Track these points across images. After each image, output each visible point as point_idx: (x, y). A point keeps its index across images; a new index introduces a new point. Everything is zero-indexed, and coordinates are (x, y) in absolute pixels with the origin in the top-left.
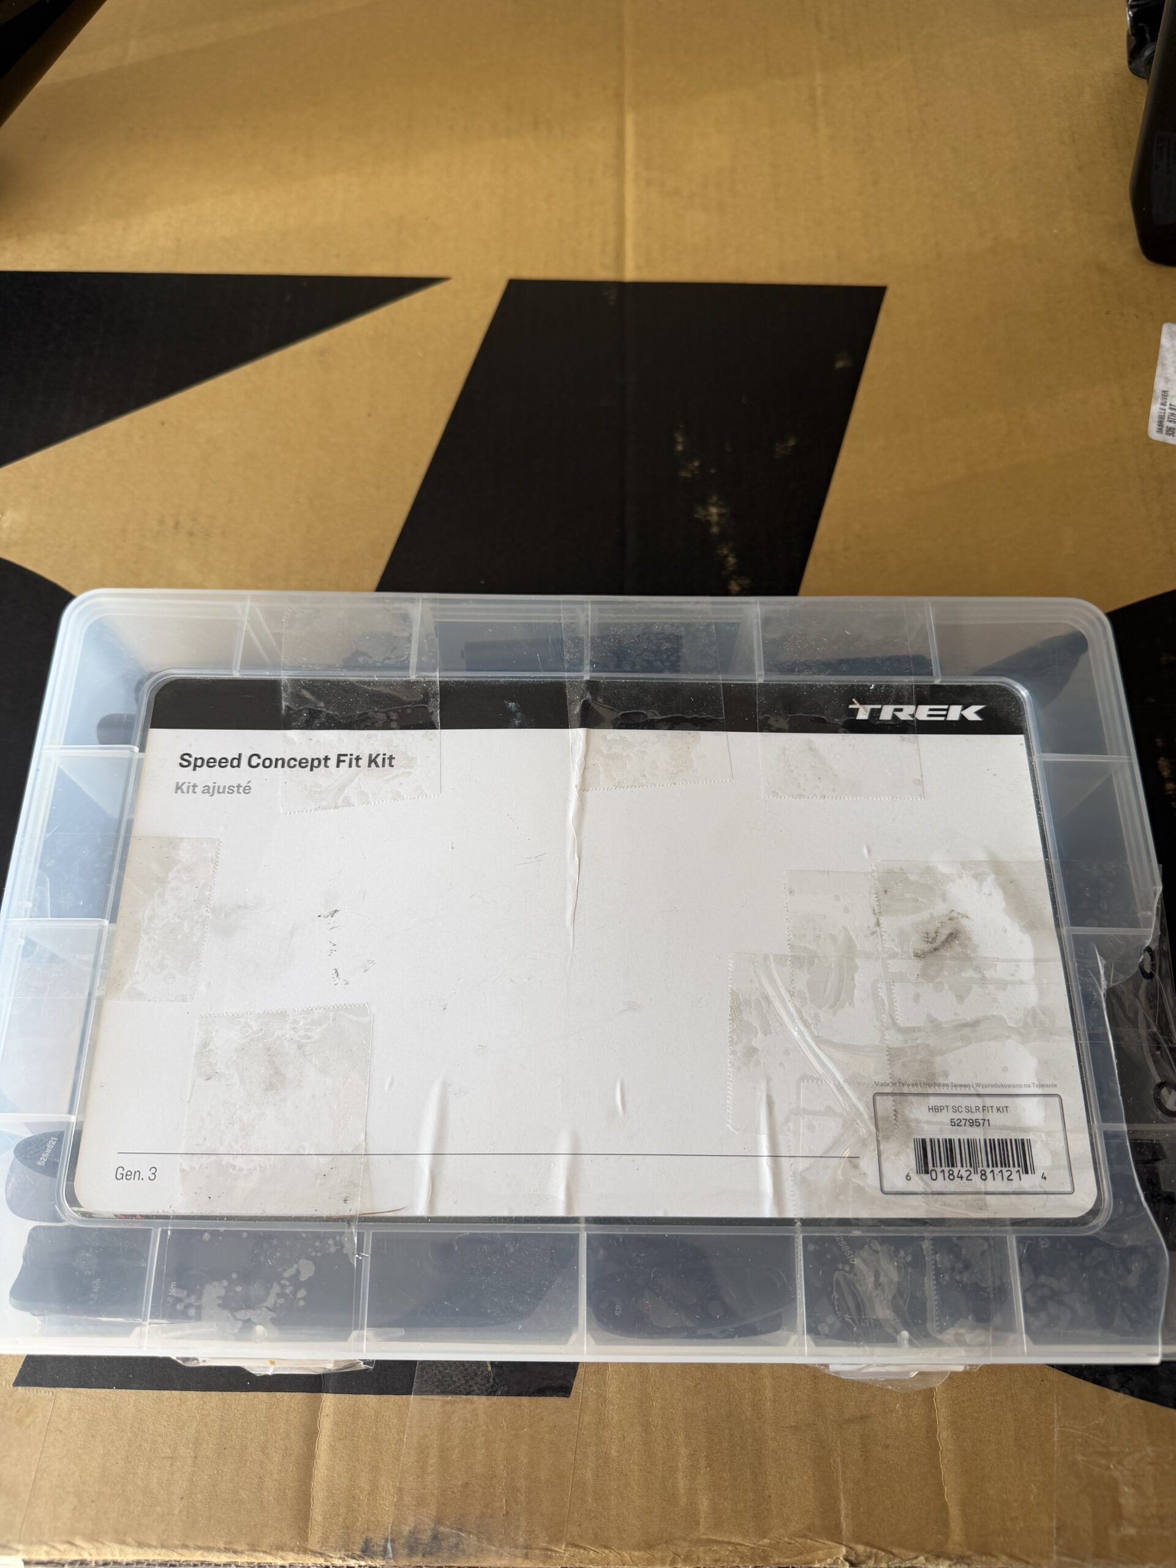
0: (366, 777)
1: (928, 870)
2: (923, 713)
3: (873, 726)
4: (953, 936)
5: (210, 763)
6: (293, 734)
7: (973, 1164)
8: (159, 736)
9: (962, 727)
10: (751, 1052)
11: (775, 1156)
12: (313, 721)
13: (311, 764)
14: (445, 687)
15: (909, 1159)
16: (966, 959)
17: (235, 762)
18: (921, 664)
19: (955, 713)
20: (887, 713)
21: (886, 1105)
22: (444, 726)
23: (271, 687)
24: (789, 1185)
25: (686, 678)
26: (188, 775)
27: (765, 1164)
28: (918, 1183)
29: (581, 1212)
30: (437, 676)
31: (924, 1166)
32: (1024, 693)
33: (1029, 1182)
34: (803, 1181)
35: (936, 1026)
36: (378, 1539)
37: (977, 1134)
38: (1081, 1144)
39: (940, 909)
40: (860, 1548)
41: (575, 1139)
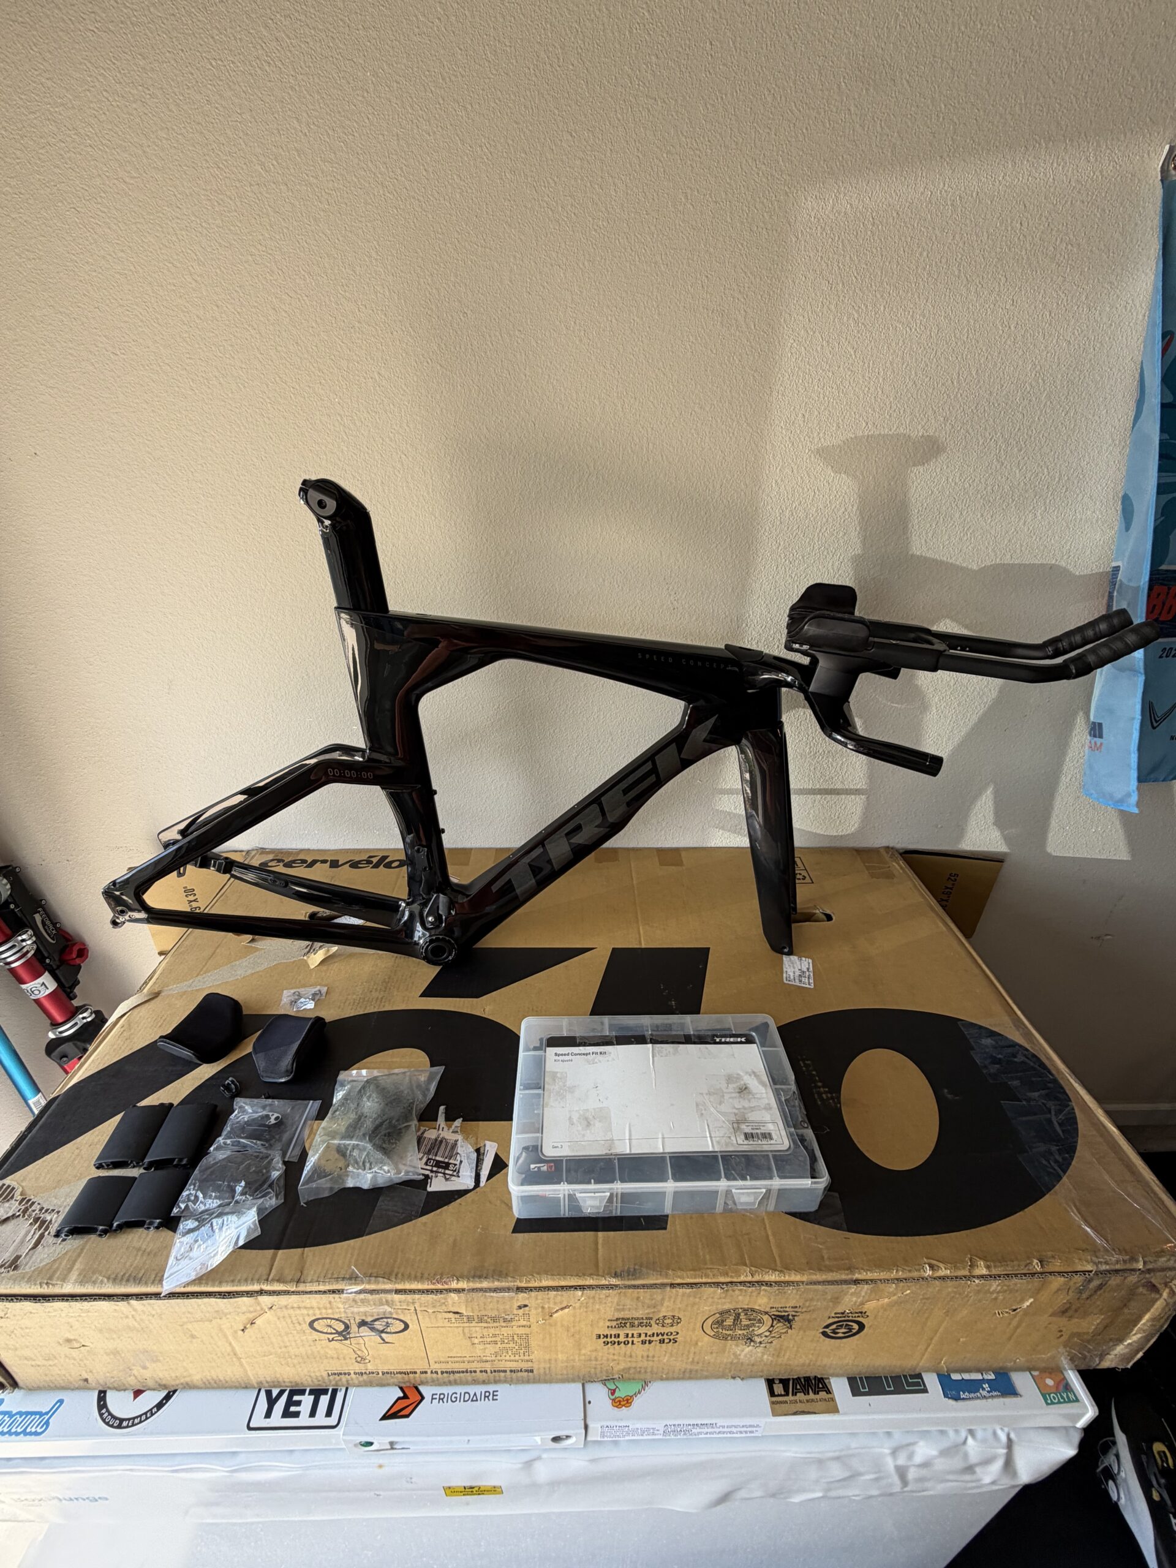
0: (599, 1057)
1: (738, 1074)
2: (732, 1040)
3: (720, 1043)
4: (746, 1088)
5: (562, 1055)
6: (581, 1048)
7: (759, 1138)
8: (548, 1049)
9: (741, 1043)
10: (702, 1114)
11: (711, 1137)
12: (584, 1044)
13: (586, 1054)
14: (616, 1037)
15: (743, 1137)
16: (750, 1093)
17: (568, 1054)
18: (729, 1029)
19: (739, 1040)
20: (723, 1040)
21: (735, 1125)
22: (617, 1044)
23: (574, 1038)
24: (715, 1143)
25: (674, 1033)
26: (557, 1058)
27: (709, 1139)
28: (746, 1142)
29: (666, 1151)
30: (614, 1034)
31: (746, 1138)
32: (754, 1034)
33: (772, 1142)
34: (718, 1142)
35: (744, 1108)
36: (619, 1271)
37: (758, 1131)
38: (783, 1133)
39: (742, 1082)
40: (753, 1269)
41: (663, 1135)
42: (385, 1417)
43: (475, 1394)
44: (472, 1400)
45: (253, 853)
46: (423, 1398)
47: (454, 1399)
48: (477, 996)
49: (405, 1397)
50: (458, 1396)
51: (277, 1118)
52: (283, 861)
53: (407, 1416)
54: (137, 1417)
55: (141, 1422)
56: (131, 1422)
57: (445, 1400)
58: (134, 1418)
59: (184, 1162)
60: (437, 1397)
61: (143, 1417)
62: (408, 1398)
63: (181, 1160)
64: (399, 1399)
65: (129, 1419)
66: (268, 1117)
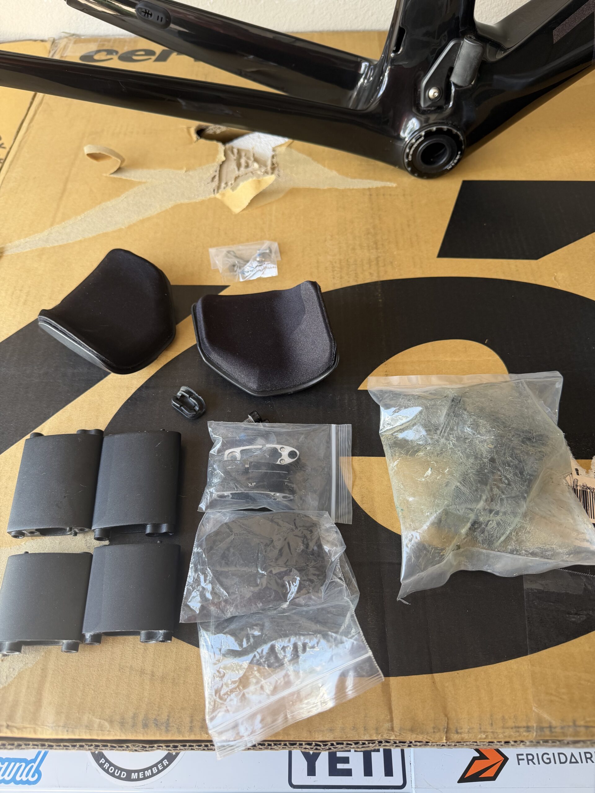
42: (463, 780)
43: (572, 755)
44: (571, 762)
45: (63, 43)
46: (506, 759)
47: (548, 761)
48: (536, 256)
49: (482, 757)
50: (551, 756)
51: (292, 454)
52: (117, 52)
53: (493, 778)
54: (147, 769)
55: (153, 775)
56: (141, 774)
57: (535, 760)
58: (144, 770)
59: (164, 529)
60: (524, 757)
61: (155, 770)
62: (486, 758)
63: (156, 527)
64: (474, 759)
65: (138, 771)
66: (275, 453)
